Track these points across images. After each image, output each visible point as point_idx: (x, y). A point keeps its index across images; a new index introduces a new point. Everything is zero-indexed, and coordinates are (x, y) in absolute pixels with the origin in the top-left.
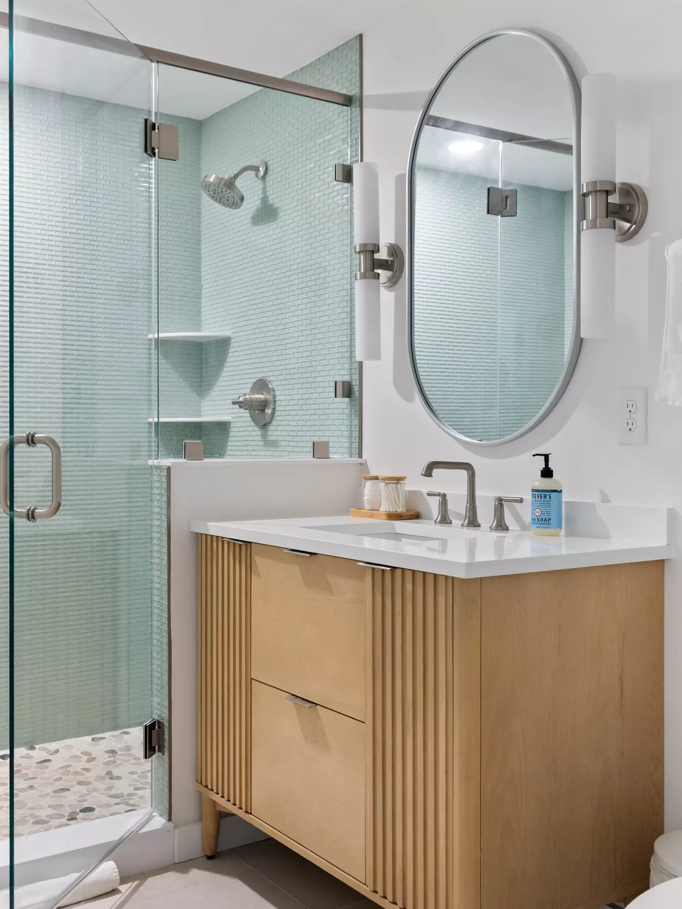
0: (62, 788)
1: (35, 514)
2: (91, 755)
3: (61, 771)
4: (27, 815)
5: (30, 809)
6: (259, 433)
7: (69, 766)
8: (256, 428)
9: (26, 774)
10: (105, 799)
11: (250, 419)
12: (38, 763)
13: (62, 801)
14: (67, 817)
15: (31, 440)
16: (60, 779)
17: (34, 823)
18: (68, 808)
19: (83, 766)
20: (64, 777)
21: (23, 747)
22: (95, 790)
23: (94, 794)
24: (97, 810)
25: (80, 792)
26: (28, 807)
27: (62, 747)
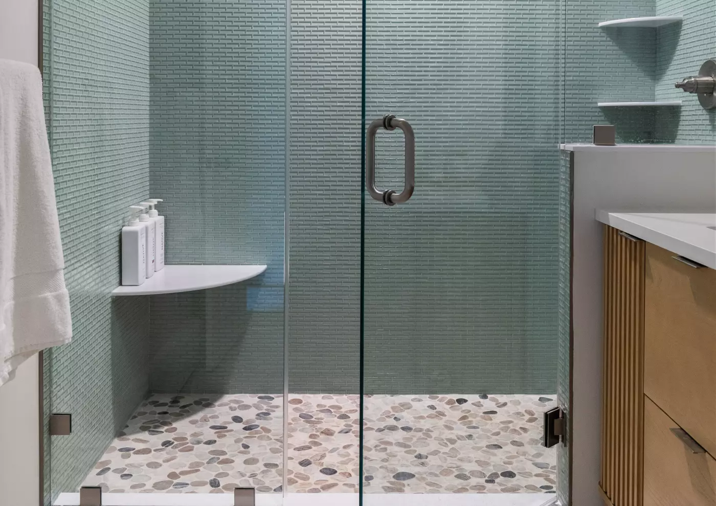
0: (496, 443)
1: (392, 198)
2: (533, 415)
3: (502, 425)
4: (455, 466)
5: (461, 460)
6: (708, 117)
7: (510, 422)
8: (705, 112)
9: (471, 422)
10: (530, 467)
11: (698, 103)
12: (485, 413)
13: (490, 458)
14: (487, 478)
15: (388, 123)
16: (498, 434)
17: (458, 477)
18: (491, 468)
19: (523, 425)
20: (502, 433)
21: (477, 394)
22: (524, 454)
23: (522, 458)
24: (517, 477)
25: (510, 452)
26: (459, 456)
27: (511, 401)
